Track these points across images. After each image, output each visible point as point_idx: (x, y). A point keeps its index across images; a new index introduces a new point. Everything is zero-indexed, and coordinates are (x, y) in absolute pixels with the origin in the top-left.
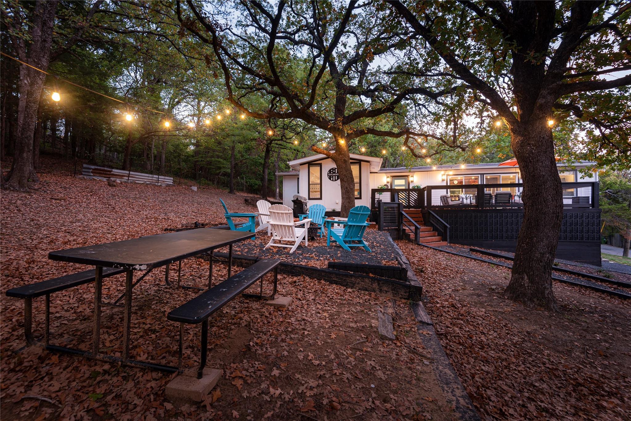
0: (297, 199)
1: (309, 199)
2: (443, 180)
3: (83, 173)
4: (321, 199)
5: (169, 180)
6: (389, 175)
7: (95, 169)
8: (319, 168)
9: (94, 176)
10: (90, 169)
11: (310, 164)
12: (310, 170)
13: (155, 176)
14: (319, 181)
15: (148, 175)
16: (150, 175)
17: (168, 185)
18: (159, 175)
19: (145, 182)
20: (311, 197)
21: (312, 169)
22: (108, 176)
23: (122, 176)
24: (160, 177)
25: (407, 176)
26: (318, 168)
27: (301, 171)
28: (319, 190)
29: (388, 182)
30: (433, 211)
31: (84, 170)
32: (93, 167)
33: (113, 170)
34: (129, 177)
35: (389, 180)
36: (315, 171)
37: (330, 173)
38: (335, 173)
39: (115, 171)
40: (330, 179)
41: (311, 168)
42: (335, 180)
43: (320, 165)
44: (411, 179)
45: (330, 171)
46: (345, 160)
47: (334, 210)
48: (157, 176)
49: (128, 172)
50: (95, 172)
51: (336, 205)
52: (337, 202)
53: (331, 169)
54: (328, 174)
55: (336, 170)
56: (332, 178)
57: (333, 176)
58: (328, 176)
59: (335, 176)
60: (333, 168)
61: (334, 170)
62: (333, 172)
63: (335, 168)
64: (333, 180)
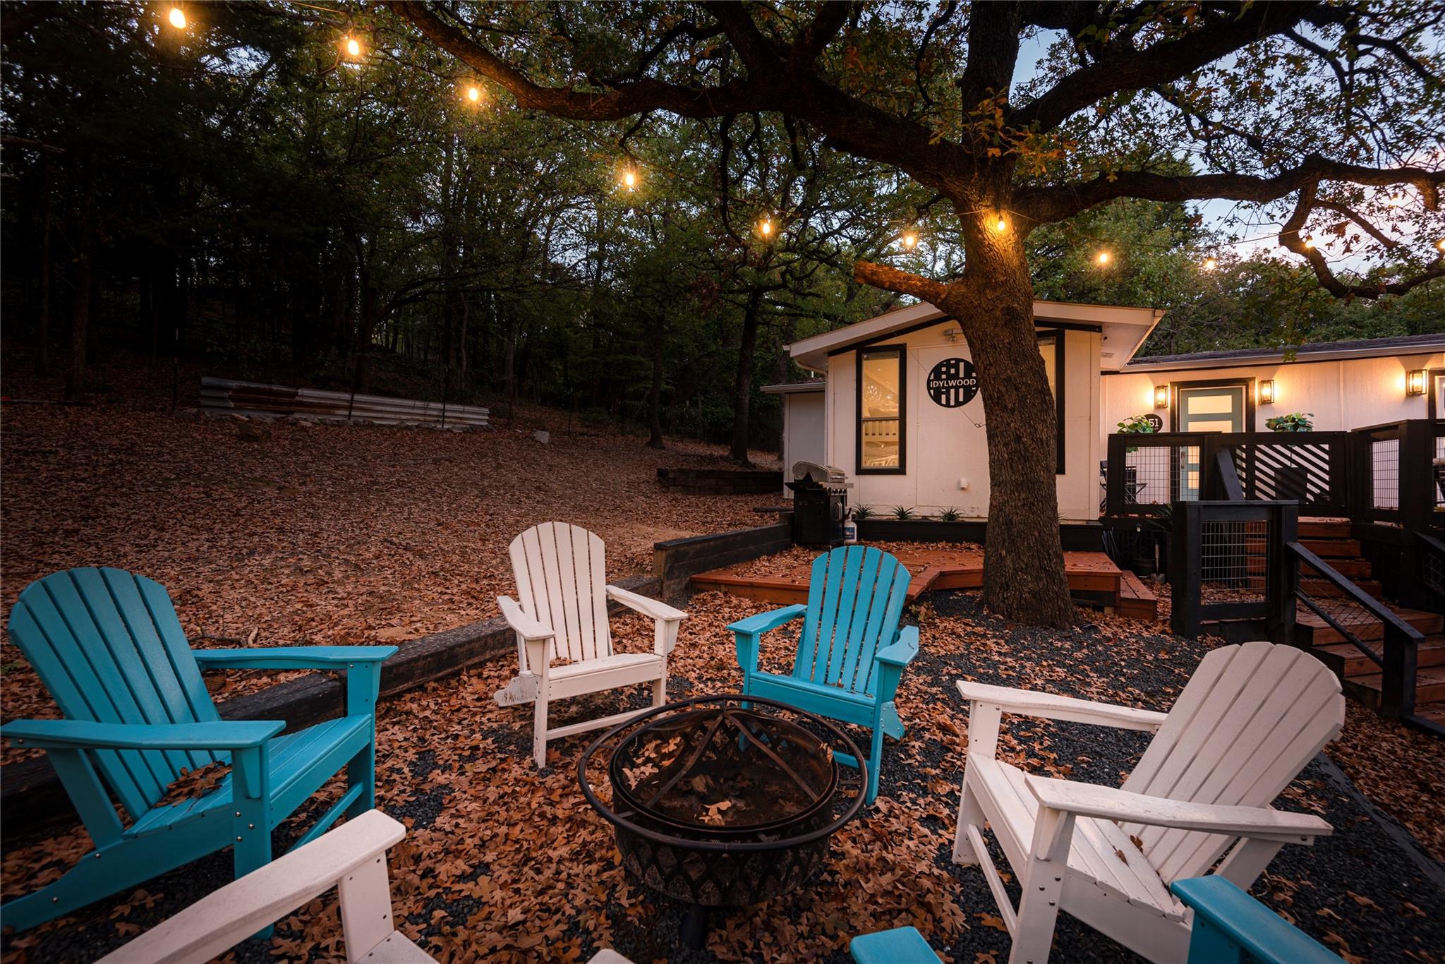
0: (808, 476)
1: (860, 471)
2: (1412, 394)
3: (203, 402)
4: (901, 470)
5: (477, 416)
6: (1167, 379)
7: (241, 390)
8: (894, 363)
9: (237, 409)
10: (227, 389)
11: (865, 349)
12: (865, 371)
13: (432, 405)
14: (895, 411)
15: (411, 403)
16: (418, 403)
17: (474, 430)
18: (444, 402)
19: (402, 421)
20: (867, 463)
21: (869, 365)
22: (285, 408)
23: (329, 408)
24: (448, 407)
25: (1245, 382)
27: (831, 375)
28: (896, 438)
29: (1159, 407)
31: (203, 393)
32: (234, 384)
33: (300, 391)
34: (350, 408)
35: (1166, 396)
36: (882, 373)
37: (938, 378)
38: (956, 376)
39: (306, 393)
40: (937, 399)
41: (865, 363)
42: (958, 404)
43: (901, 351)
44: (1258, 392)
45: (937, 371)
46: (1009, 311)
47: (950, 516)
48: (440, 406)
49: (347, 396)
50: (243, 398)
51: (961, 493)
52: (964, 484)
53: (941, 365)
54: (929, 381)
55: (962, 365)
56: (944, 397)
57: (948, 389)
58: (929, 388)
59: (957, 388)
60: (948, 361)
61: (953, 366)
62: (947, 373)
63: (958, 361)
64: (948, 405)
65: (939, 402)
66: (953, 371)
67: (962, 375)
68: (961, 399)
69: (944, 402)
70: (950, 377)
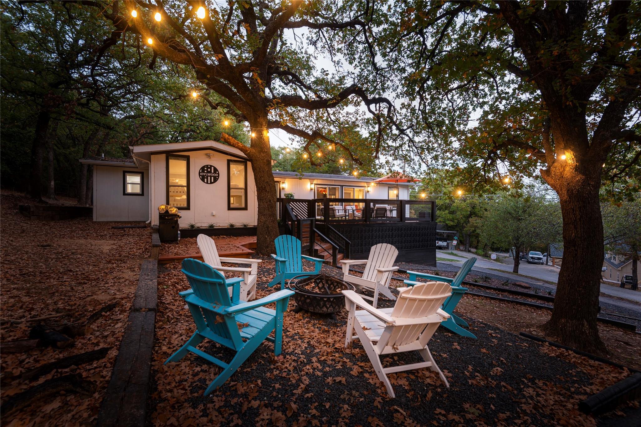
2: (311, 189)
11: (170, 155)
12: (170, 165)
14: (185, 183)
21: (172, 162)
25: (279, 182)
26: (184, 163)
27: (152, 164)
30: (333, 226)
36: (178, 166)
38: (210, 172)
40: (203, 180)
41: (170, 161)
42: (211, 183)
43: (188, 159)
44: (282, 186)
45: (203, 168)
47: (212, 226)
51: (213, 217)
52: (214, 214)
53: (204, 167)
54: (200, 172)
55: (213, 168)
56: (206, 180)
57: (207, 176)
58: (200, 175)
59: (211, 177)
60: (207, 165)
61: (209, 168)
62: (207, 170)
63: (211, 166)
64: (207, 183)
65: (204, 181)
66: (209, 170)
67: (213, 172)
68: (212, 181)
69: (206, 181)
70: (208, 172)
